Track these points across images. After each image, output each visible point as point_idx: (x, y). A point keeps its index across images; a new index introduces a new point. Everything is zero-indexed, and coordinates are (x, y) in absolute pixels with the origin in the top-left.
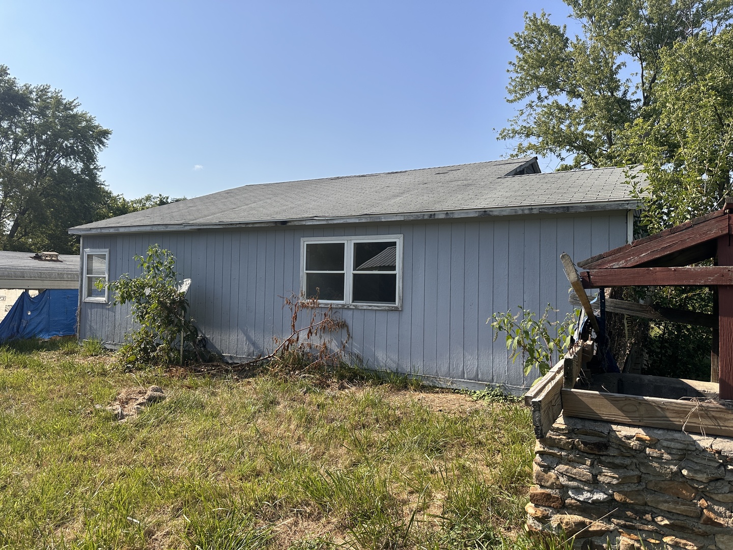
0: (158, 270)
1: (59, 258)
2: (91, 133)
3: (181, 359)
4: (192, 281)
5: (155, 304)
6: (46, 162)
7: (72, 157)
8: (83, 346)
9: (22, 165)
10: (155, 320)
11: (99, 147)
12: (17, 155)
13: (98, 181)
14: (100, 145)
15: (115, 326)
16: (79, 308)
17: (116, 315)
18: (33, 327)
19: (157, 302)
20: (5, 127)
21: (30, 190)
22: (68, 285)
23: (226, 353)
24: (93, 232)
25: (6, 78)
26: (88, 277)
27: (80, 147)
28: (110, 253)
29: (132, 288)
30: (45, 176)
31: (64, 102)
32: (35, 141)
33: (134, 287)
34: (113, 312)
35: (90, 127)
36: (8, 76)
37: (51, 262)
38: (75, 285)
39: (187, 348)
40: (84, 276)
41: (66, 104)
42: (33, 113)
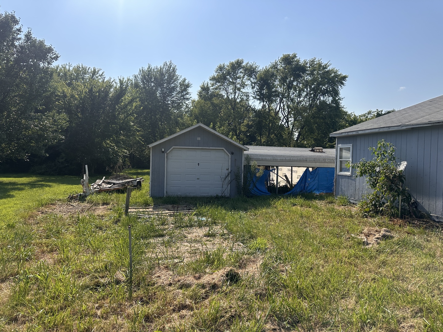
0: (384, 156)
1: (323, 151)
2: (337, 79)
3: (400, 214)
4: (407, 163)
5: (382, 177)
6: (313, 100)
7: (326, 95)
8: (337, 199)
9: (302, 103)
10: (383, 187)
11: (341, 86)
12: (300, 98)
13: (340, 106)
14: (342, 85)
15: (355, 190)
16: (335, 178)
17: (356, 183)
18: (311, 187)
19: (384, 176)
20: (295, 85)
21: (306, 116)
22: (328, 165)
23: (433, 214)
24: (343, 135)
25: (296, 59)
26: (340, 161)
27: (331, 88)
28: (353, 147)
29: (367, 167)
30: (313, 108)
31: (323, 65)
32: (309, 89)
33: (369, 167)
34: (354, 181)
35: (336, 76)
36: (297, 58)
37: (319, 153)
38: (333, 166)
39: (403, 207)
40: (338, 160)
41: (324, 66)
42: (308, 74)
